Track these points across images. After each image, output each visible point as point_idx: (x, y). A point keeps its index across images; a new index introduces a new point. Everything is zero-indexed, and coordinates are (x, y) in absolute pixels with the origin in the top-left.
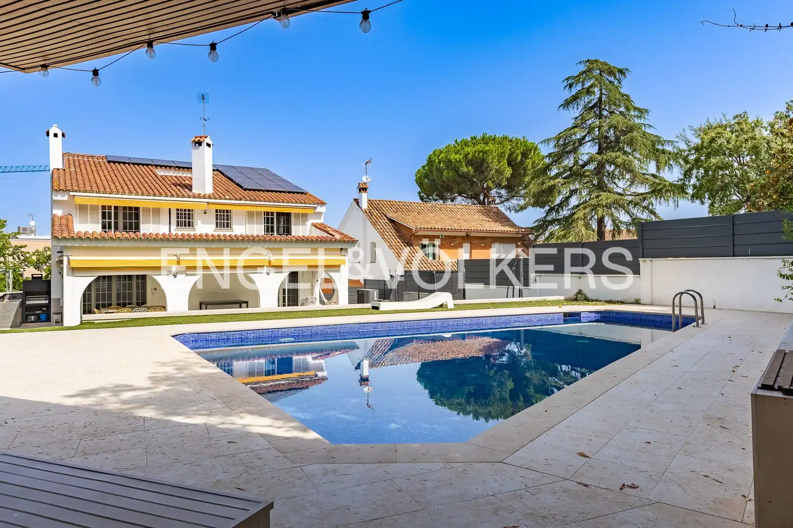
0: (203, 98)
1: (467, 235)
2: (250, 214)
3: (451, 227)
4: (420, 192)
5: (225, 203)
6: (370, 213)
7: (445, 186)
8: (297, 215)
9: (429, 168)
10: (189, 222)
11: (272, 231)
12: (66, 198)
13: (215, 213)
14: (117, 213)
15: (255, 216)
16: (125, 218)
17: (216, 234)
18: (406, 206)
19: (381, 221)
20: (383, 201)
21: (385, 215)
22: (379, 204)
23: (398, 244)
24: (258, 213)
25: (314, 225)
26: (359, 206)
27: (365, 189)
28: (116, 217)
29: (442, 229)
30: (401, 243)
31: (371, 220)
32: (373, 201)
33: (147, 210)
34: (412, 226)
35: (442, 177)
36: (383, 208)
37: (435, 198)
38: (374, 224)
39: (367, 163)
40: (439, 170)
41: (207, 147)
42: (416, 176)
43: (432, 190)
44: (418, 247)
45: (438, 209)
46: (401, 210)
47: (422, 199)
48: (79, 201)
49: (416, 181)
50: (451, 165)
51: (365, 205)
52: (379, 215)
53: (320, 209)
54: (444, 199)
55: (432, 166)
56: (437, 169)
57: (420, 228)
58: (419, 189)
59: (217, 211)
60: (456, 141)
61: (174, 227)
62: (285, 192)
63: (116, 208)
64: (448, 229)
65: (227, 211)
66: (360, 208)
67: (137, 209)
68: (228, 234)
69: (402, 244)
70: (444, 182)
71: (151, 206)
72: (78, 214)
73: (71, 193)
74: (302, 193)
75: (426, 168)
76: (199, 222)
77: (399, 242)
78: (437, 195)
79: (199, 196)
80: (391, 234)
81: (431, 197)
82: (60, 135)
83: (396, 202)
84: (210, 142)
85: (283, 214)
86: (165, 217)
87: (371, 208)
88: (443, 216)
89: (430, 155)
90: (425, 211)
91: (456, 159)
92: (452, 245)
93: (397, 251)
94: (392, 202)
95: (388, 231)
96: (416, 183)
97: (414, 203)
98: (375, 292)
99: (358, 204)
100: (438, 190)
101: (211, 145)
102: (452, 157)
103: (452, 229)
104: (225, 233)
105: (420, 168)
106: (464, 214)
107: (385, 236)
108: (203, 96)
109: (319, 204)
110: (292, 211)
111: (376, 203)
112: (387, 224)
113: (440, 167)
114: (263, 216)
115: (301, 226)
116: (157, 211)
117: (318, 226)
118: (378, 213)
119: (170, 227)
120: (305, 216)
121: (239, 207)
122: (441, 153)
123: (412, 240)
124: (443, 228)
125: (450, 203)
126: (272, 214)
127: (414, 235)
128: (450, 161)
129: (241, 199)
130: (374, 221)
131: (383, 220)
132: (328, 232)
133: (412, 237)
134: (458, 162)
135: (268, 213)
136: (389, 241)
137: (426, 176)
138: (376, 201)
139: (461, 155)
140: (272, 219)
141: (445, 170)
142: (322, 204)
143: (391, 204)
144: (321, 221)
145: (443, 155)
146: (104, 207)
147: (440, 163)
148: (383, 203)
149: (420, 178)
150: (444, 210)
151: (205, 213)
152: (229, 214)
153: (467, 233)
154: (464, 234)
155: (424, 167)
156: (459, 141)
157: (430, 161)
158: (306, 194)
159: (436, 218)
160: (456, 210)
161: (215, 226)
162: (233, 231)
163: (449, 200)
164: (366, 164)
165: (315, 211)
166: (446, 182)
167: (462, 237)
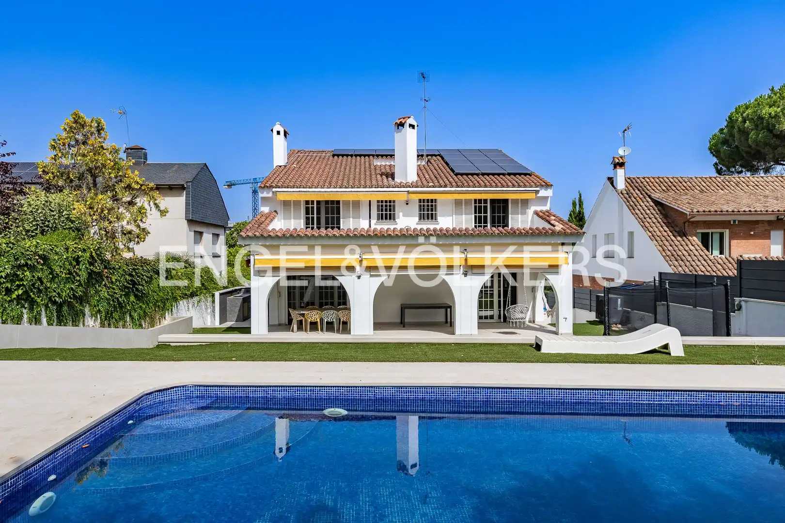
0: (423, 77)
1: (778, 219)
2: (458, 203)
3: (750, 209)
4: (716, 164)
5: (429, 192)
6: (627, 194)
7: (753, 152)
8: (515, 202)
9: (729, 131)
10: (390, 214)
11: (486, 222)
12: (270, 195)
13: (418, 204)
14: (320, 207)
15: (463, 205)
16: (327, 213)
17: (419, 227)
18: (684, 183)
19: (642, 204)
20: (648, 178)
21: (650, 197)
22: (642, 183)
23: (665, 234)
24: (467, 202)
25: (536, 213)
26: (613, 186)
27: (621, 165)
28: (319, 213)
29: (733, 211)
30: (669, 232)
31: (628, 204)
32: (634, 178)
33: (347, 203)
34: (686, 210)
35: (748, 140)
36: (648, 187)
37: (740, 170)
38: (632, 208)
39: (625, 130)
40: (744, 133)
41: (411, 130)
42: (710, 142)
43: (733, 159)
44: (695, 238)
45: (734, 184)
46: (674, 188)
47: (719, 172)
48: (281, 197)
49: (710, 149)
50: (762, 123)
51: (621, 184)
52: (641, 196)
53: (543, 193)
54: (754, 170)
55: (733, 127)
56: (739, 130)
57: (698, 211)
58: (715, 160)
59: (420, 201)
60: (772, 90)
61: (374, 221)
62: (504, 174)
63: (318, 202)
64: (744, 211)
65: (432, 200)
66: (615, 188)
67: (338, 202)
68: (432, 227)
69: (670, 234)
70: (750, 147)
71: (351, 198)
72: (282, 210)
73: (274, 190)
74: (525, 174)
75: (725, 131)
76: (401, 214)
77: (665, 231)
78: (741, 166)
79: (401, 185)
80: (655, 221)
81: (734, 169)
82: (282, 133)
83: (668, 178)
84: (415, 124)
85: (499, 201)
86: (364, 210)
87: (629, 187)
88: (741, 193)
89: (732, 114)
90: (712, 187)
91: (770, 114)
92: (752, 233)
93: (661, 243)
94: (662, 178)
95: (652, 216)
96: (709, 152)
97: (696, 178)
98: (619, 300)
99: (612, 183)
100: (742, 158)
101: (416, 127)
102: (764, 111)
103: (750, 211)
104: (429, 226)
105: (716, 131)
106: (777, 188)
107: (646, 223)
108: (422, 74)
109: (542, 186)
110: (510, 197)
111: (638, 181)
112: (651, 208)
113: (744, 128)
114: (473, 205)
115: (520, 216)
116: (357, 204)
117: (541, 214)
118: (640, 194)
119: (370, 221)
120: (525, 203)
121: (445, 196)
122: (747, 109)
123: (687, 228)
124: (736, 210)
125: (762, 175)
126: (485, 201)
127: (689, 221)
128: (761, 118)
129: (446, 186)
130: (632, 204)
131: (646, 203)
132: (549, 223)
133: (686, 225)
134: (772, 118)
135: (480, 201)
136: (651, 229)
137: (725, 142)
138: (638, 178)
139: (778, 107)
140: (486, 207)
141: (752, 130)
142: (547, 186)
143: (660, 181)
144: (546, 208)
145: (749, 111)
146: (307, 202)
147: (744, 121)
148: (648, 180)
149: (715, 145)
150: (744, 185)
151: (407, 204)
152: (434, 204)
153: (778, 217)
154: (773, 218)
155: (722, 130)
156: (776, 89)
157: (731, 121)
158: (530, 175)
159: (729, 197)
160: (763, 184)
161: (417, 219)
162: (438, 224)
163: (762, 172)
164: (624, 132)
165: (538, 195)
166: (753, 146)
167: (770, 222)
